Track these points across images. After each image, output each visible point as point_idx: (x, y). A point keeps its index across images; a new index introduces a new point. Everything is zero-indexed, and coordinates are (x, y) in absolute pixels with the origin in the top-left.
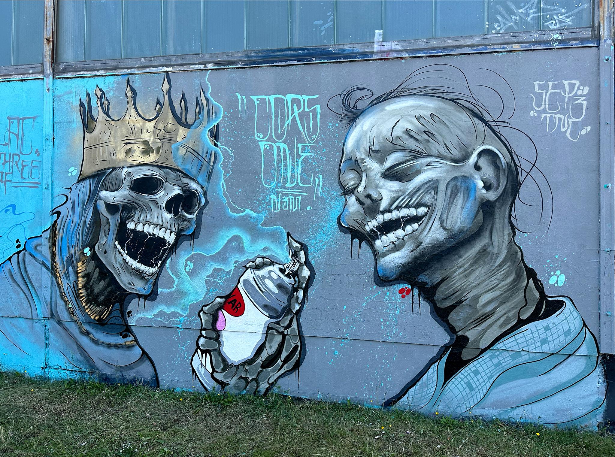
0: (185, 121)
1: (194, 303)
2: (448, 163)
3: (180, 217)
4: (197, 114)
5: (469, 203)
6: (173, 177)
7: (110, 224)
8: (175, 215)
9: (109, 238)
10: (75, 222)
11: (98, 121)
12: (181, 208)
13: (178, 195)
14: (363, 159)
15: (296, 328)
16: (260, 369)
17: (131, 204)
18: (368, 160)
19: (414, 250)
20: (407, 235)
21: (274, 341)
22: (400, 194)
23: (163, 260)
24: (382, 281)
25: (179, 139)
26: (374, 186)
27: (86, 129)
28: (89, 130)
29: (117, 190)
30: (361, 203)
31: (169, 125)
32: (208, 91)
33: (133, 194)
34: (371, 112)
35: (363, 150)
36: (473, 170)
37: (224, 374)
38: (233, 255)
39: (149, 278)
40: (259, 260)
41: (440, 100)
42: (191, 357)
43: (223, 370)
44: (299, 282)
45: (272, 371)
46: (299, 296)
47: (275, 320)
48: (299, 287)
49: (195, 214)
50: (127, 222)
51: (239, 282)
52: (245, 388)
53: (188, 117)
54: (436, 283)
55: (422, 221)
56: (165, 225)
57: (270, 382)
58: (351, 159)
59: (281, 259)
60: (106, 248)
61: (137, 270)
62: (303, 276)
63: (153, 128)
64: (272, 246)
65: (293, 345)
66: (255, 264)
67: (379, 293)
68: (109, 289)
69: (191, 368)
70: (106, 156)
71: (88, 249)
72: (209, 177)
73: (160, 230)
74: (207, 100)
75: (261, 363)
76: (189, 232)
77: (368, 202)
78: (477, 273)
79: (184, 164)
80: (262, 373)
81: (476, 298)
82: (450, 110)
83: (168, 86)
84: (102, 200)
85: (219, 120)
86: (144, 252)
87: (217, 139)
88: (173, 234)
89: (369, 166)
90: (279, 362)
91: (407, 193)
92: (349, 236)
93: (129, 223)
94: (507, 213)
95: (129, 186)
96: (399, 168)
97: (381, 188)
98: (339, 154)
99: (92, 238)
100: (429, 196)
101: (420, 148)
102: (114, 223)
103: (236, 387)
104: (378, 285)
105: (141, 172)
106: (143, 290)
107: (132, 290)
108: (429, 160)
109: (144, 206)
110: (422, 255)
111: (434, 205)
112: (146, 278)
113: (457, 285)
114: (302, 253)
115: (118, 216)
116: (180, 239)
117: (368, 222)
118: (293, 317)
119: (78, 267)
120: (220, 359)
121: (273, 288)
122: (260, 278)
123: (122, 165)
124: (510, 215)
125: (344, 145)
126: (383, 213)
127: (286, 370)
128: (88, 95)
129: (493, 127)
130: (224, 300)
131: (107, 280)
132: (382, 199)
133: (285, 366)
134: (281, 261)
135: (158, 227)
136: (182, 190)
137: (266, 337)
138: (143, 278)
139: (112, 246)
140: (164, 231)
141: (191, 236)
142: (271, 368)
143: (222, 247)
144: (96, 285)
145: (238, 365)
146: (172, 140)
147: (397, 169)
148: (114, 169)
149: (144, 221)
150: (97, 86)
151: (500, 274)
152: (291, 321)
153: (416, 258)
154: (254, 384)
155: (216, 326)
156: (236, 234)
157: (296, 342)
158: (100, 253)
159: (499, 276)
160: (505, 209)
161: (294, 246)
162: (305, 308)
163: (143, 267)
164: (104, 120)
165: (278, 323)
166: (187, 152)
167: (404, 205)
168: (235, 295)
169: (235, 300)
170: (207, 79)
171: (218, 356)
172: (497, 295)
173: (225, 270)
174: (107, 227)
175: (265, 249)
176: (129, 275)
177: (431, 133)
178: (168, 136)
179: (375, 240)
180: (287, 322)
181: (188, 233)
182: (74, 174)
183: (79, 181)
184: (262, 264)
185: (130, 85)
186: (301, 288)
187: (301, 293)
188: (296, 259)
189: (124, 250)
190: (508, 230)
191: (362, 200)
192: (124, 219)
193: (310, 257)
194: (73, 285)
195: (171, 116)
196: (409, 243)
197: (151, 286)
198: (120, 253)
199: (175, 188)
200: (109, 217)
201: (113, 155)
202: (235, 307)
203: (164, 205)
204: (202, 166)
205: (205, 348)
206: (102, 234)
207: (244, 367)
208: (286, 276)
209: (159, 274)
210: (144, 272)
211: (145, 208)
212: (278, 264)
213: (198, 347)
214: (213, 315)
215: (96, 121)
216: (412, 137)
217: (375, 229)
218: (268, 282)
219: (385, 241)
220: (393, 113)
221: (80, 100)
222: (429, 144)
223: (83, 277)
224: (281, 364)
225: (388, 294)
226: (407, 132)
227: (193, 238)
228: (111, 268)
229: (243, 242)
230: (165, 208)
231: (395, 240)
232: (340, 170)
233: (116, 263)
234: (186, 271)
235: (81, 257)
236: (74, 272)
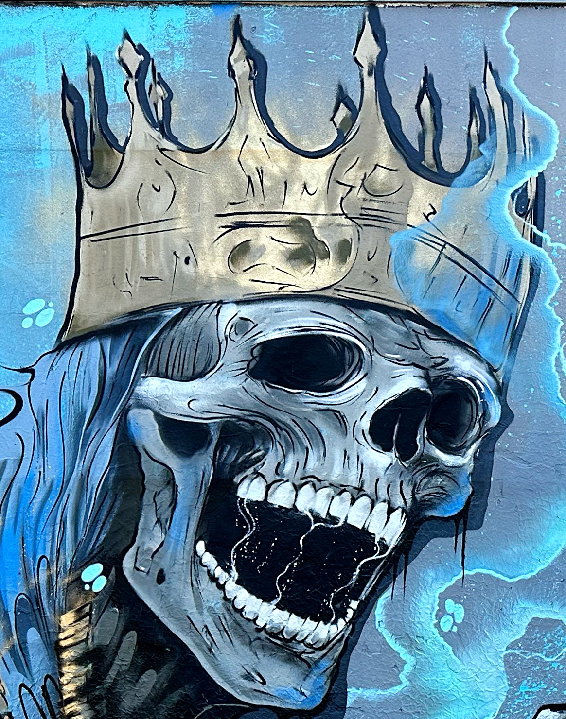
0: (432, 162)
3: (418, 462)
4: (475, 141)
6: (396, 336)
7: (175, 487)
8: (403, 457)
9: (173, 532)
10: (48, 479)
11: (132, 151)
12: (422, 434)
13: (412, 395)
17: (252, 423)
23: (363, 597)
25: (414, 218)
27: (88, 175)
28: (96, 177)
29: (201, 375)
31: (381, 173)
32: (510, 72)
33: (258, 388)
39: (317, 655)
49: (471, 452)
50: (237, 480)
53: (443, 149)
56: (368, 489)
60: (165, 564)
61: (276, 634)
63: (324, 179)
68: (175, 697)
70: (159, 266)
71: (98, 568)
72: (513, 339)
73: (352, 503)
74: (507, 99)
76: (451, 509)
79: (433, 298)
83: (376, 50)
84: (146, 407)
85: (546, 162)
86: (298, 575)
87: (539, 222)
88: (397, 515)
93: (246, 482)
95: (245, 365)
99: (112, 533)
102: (192, 482)
105: (283, 319)
106: (296, 695)
107: (256, 697)
109: (297, 429)
112: (304, 656)
115: (205, 462)
116: (421, 531)
119: (60, 630)
123: (217, 294)
128: (93, 62)
131: (167, 670)
135: (347, 496)
136: (427, 377)
138: (293, 658)
139: (183, 557)
140: (365, 507)
141: (457, 523)
143: (558, 552)
144: (128, 686)
146: (388, 220)
148: (190, 307)
149: (299, 474)
150: (127, 36)
158: (142, 583)
163: (293, 623)
164: (152, 146)
166: (443, 257)
170: (504, 31)
174: (165, 496)
176: (246, 649)
178: (376, 206)
181: (446, 511)
182: (41, 322)
183: (60, 347)
185: (242, 39)
189: (227, 570)
192: (227, 469)
194: (44, 688)
195: (385, 142)
197: (324, 680)
198: (214, 579)
199: (401, 370)
200: (173, 462)
201: (187, 261)
203: (365, 424)
204: (490, 305)
206: (148, 518)
209: (349, 643)
210: (298, 638)
211: (301, 434)
215: (122, 150)
221: (64, 78)
223: (78, 661)
227: (461, 526)
228: (183, 630)
230: (370, 433)
233: (201, 613)
234: (440, 631)
235: (73, 595)
236: (47, 645)
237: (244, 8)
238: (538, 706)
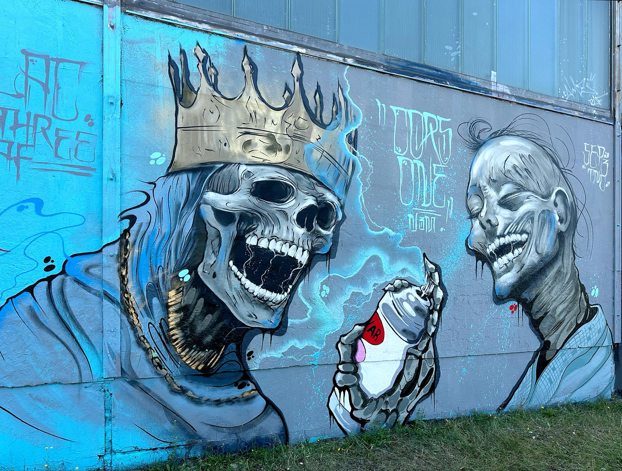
0: (319, 119)
1: (331, 334)
2: (539, 198)
3: (314, 233)
4: (334, 114)
5: (551, 232)
6: (306, 184)
7: (220, 238)
8: (308, 230)
9: (220, 256)
10: (163, 232)
11: (201, 94)
12: (315, 222)
13: (312, 206)
14: (485, 187)
15: (433, 351)
16: (400, 398)
17: (252, 214)
18: (488, 187)
19: (519, 271)
20: (515, 258)
21: (411, 367)
22: (510, 221)
23: (293, 284)
24: (498, 300)
25: (313, 140)
26: (492, 212)
27: (180, 101)
28: (184, 102)
29: (232, 193)
30: (484, 227)
31: (301, 121)
32: (346, 90)
33: (254, 200)
34: (490, 144)
35: (485, 178)
36: (553, 206)
37: (364, 410)
38: (372, 277)
39: (276, 307)
40: (397, 283)
41: (535, 145)
42: (327, 398)
43: (363, 406)
44: (434, 304)
45: (411, 398)
46: (434, 319)
47: (413, 345)
48: (434, 309)
49: (332, 229)
50: (246, 236)
51: (378, 307)
52: (386, 421)
53: (323, 115)
54: (533, 299)
55: (524, 246)
56: (296, 242)
57: (409, 410)
58: (476, 185)
59: (418, 281)
60: (216, 270)
61: (261, 298)
62: (437, 297)
63: (280, 120)
64: (410, 268)
65: (429, 369)
66: (394, 286)
67: (497, 310)
68: (220, 325)
69: (328, 411)
70: (213, 145)
71: (186, 271)
72: (346, 189)
73: (290, 247)
74: (345, 99)
75: (401, 391)
76: (324, 251)
77: (488, 226)
78: (555, 289)
79: (319, 171)
80: (402, 402)
81: (555, 309)
82: (541, 155)
83: (299, 72)
84: (208, 204)
85: (358, 125)
86: (269, 275)
87: (355, 146)
88: (306, 253)
89: (489, 193)
90: (417, 388)
91: (515, 221)
92: (474, 258)
93: (250, 238)
94: (571, 242)
95: (249, 190)
96: (509, 198)
97: (498, 214)
98: (467, 179)
99: (193, 256)
100: (528, 224)
101: (523, 182)
102: (228, 236)
103: (376, 422)
104: (496, 304)
105: (265, 173)
106: (269, 323)
107: (254, 324)
108: (528, 193)
109: (269, 217)
110: (525, 275)
111: (531, 233)
112: (272, 307)
113: (545, 300)
114: (436, 274)
115: (233, 229)
116: (314, 259)
117: (489, 245)
118: (430, 339)
119: (168, 298)
120: (359, 394)
121: (411, 311)
122: (399, 302)
123: (238, 160)
124: (572, 244)
125: (470, 171)
126: (499, 237)
127: (423, 394)
128: (182, 52)
129: (564, 173)
130: (363, 327)
131: (216, 314)
132: (498, 225)
133: (423, 390)
134: (418, 282)
135: (288, 244)
136: (317, 201)
137: (405, 364)
138: (268, 308)
139: (224, 267)
140: (294, 249)
141: (327, 256)
142: (410, 395)
143: (361, 268)
144: (199, 321)
145: (378, 398)
146: (304, 139)
147: (508, 199)
148: (227, 164)
149: (270, 235)
150: (198, 44)
151: (568, 289)
152: (428, 344)
153: (521, 278)
154: (394, 414)
155: (355, 358)
156: (375, 254)
157: (431, 365)
158: (206, 278)
159: (567, 291)
160: (570, 238)
161: (430, 267)
162: (439, 330)
163: (268, 294)
164: (210, 94)
165: (416, 348)
166: (323, 156)
167: (513, 231)
168: (374, 321)
169: (374, 327)
170: (345, 74)
171: (357, 391)
172: (566, 306)
173: (363, 293)
174: (216, 242)
175: (404, 271)
176: (250, 305)
177: (530, 172)
178: (299, 133)
179: (493, 263)
180: (425, 345)
181: (323, 252)
182: (159, 162)
183: (168, 175)
184: (400, 287)
185: (247, 56)
186: (436, 310)
187: (436, 314)
188: (431, 280)
189: (242, 272)
190: (571, 256)
191: (484, 224)
192: (242, 232)
193: (443, 279)
194: (160, 324)
195: (303, 109)
196: (516, 264)
197: (279, 317)
198: (236, 276)
199: (307, 197)
200: (220, 228)
201: (225, 145)
202: (374, 334)
203: (295, 217)
204: (339, 175)
205: (343, 384)
206: (208, 251)
207: (384, 399)
208: (422, 298)
209: (288, 302)
210: (270, 300)
211: (271, 220)
212: (415, 286)
213: (335, 385)
214: (352, 346)
215: (196, 93)
216: (517, 172)
217: (493, 252)
218: (406, 306)
219: (500, 263)
220: (505, 149)
221: (169, 57)
222: (528, 180)
223: (177, 312)
224: (418, 389)
225: (503, 310)
226: (514, 167)
227: (328, 257)
228: (224, 297)
229: (381, 262)
230: (297, 220)
231: (507, 262)
232: (467, 194)
233: (232, 290)
234: (321, 297)
235: (175, 283)
236: (162, 305)
237: (248, 43)
238: (355, 324)
